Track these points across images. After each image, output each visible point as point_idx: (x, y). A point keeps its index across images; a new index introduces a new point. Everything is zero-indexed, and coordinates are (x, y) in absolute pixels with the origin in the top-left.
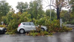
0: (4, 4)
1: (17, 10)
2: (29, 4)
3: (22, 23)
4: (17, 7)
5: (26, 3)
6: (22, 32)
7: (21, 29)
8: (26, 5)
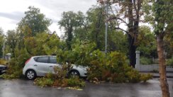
0: (34, 16)
1: (60, 28)
2: (87, 16)
3: (32, 58)
4: (62, 24)
5: (79, 12)
6: (30, 75)
7: (28, 70)
8: (80, 17)
